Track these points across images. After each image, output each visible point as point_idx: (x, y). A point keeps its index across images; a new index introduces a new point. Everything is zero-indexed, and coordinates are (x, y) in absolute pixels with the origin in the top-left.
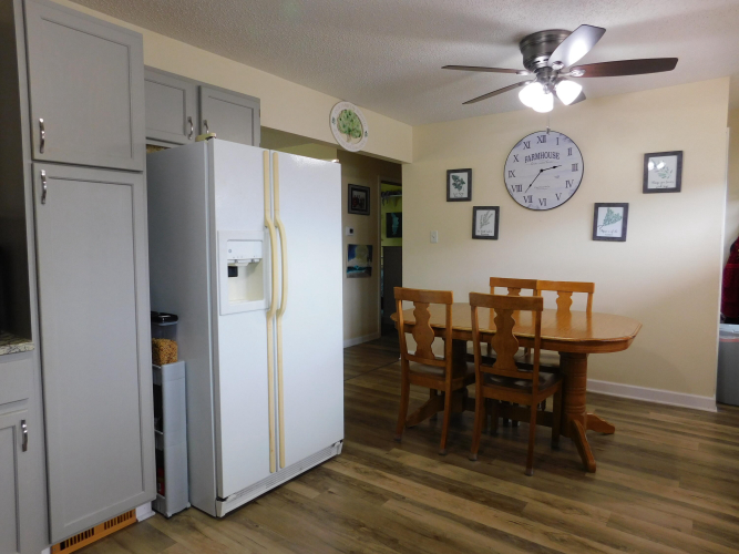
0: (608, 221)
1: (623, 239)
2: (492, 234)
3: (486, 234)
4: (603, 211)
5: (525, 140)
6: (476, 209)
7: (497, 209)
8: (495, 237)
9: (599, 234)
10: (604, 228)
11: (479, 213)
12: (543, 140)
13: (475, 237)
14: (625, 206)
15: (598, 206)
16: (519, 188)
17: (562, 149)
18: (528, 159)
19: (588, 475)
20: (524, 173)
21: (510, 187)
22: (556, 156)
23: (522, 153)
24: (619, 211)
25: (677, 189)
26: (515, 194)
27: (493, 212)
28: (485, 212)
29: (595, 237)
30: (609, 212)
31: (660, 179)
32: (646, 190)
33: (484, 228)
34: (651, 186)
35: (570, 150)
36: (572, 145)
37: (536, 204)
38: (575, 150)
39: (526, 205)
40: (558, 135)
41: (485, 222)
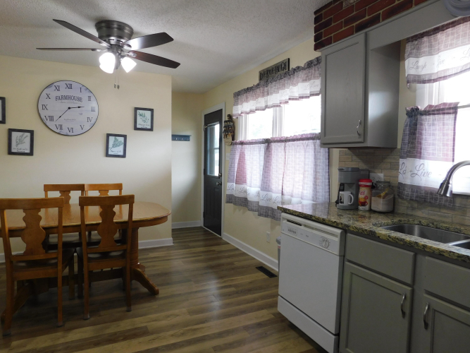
0: (115, 146)
1: (124, 156)
2: (28, 151)
3: (22, 151)
4: (112, 139)
5: (55, 84)
6: (10, 131)
7: (32, 133)
8: (31, 154)
9: (110, 153)
10: (113, 149)
11: (14, 134)
12: (70, 87)
13: (10, 153)
14: (125, 137)
15: (108, 135)
16: (51, 118)
17: (85, 95)
18: (58, 98)
19: (157, 296)
20: (55, 108)
21: (43, 117)
22: (80, 99)
23: (53, 93)
24: (121, 139)
25: (151, 129)
26: (48, 123)
27: (29, 134)
28: (21, 133)
29: (107, 155)
30: (116, 140)
31: (143, 123)
32: (136, 129)
33: (20, 146)
34: (138, 126)
35: (89, 97)
36: (91, 95)
37: (65, 131)
38: (93, 98)
39: (58, 131)
40: (81, 86)
41: (20, 142)
